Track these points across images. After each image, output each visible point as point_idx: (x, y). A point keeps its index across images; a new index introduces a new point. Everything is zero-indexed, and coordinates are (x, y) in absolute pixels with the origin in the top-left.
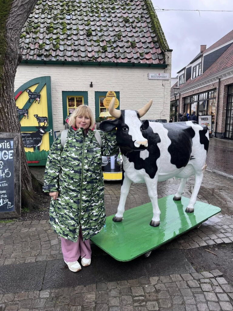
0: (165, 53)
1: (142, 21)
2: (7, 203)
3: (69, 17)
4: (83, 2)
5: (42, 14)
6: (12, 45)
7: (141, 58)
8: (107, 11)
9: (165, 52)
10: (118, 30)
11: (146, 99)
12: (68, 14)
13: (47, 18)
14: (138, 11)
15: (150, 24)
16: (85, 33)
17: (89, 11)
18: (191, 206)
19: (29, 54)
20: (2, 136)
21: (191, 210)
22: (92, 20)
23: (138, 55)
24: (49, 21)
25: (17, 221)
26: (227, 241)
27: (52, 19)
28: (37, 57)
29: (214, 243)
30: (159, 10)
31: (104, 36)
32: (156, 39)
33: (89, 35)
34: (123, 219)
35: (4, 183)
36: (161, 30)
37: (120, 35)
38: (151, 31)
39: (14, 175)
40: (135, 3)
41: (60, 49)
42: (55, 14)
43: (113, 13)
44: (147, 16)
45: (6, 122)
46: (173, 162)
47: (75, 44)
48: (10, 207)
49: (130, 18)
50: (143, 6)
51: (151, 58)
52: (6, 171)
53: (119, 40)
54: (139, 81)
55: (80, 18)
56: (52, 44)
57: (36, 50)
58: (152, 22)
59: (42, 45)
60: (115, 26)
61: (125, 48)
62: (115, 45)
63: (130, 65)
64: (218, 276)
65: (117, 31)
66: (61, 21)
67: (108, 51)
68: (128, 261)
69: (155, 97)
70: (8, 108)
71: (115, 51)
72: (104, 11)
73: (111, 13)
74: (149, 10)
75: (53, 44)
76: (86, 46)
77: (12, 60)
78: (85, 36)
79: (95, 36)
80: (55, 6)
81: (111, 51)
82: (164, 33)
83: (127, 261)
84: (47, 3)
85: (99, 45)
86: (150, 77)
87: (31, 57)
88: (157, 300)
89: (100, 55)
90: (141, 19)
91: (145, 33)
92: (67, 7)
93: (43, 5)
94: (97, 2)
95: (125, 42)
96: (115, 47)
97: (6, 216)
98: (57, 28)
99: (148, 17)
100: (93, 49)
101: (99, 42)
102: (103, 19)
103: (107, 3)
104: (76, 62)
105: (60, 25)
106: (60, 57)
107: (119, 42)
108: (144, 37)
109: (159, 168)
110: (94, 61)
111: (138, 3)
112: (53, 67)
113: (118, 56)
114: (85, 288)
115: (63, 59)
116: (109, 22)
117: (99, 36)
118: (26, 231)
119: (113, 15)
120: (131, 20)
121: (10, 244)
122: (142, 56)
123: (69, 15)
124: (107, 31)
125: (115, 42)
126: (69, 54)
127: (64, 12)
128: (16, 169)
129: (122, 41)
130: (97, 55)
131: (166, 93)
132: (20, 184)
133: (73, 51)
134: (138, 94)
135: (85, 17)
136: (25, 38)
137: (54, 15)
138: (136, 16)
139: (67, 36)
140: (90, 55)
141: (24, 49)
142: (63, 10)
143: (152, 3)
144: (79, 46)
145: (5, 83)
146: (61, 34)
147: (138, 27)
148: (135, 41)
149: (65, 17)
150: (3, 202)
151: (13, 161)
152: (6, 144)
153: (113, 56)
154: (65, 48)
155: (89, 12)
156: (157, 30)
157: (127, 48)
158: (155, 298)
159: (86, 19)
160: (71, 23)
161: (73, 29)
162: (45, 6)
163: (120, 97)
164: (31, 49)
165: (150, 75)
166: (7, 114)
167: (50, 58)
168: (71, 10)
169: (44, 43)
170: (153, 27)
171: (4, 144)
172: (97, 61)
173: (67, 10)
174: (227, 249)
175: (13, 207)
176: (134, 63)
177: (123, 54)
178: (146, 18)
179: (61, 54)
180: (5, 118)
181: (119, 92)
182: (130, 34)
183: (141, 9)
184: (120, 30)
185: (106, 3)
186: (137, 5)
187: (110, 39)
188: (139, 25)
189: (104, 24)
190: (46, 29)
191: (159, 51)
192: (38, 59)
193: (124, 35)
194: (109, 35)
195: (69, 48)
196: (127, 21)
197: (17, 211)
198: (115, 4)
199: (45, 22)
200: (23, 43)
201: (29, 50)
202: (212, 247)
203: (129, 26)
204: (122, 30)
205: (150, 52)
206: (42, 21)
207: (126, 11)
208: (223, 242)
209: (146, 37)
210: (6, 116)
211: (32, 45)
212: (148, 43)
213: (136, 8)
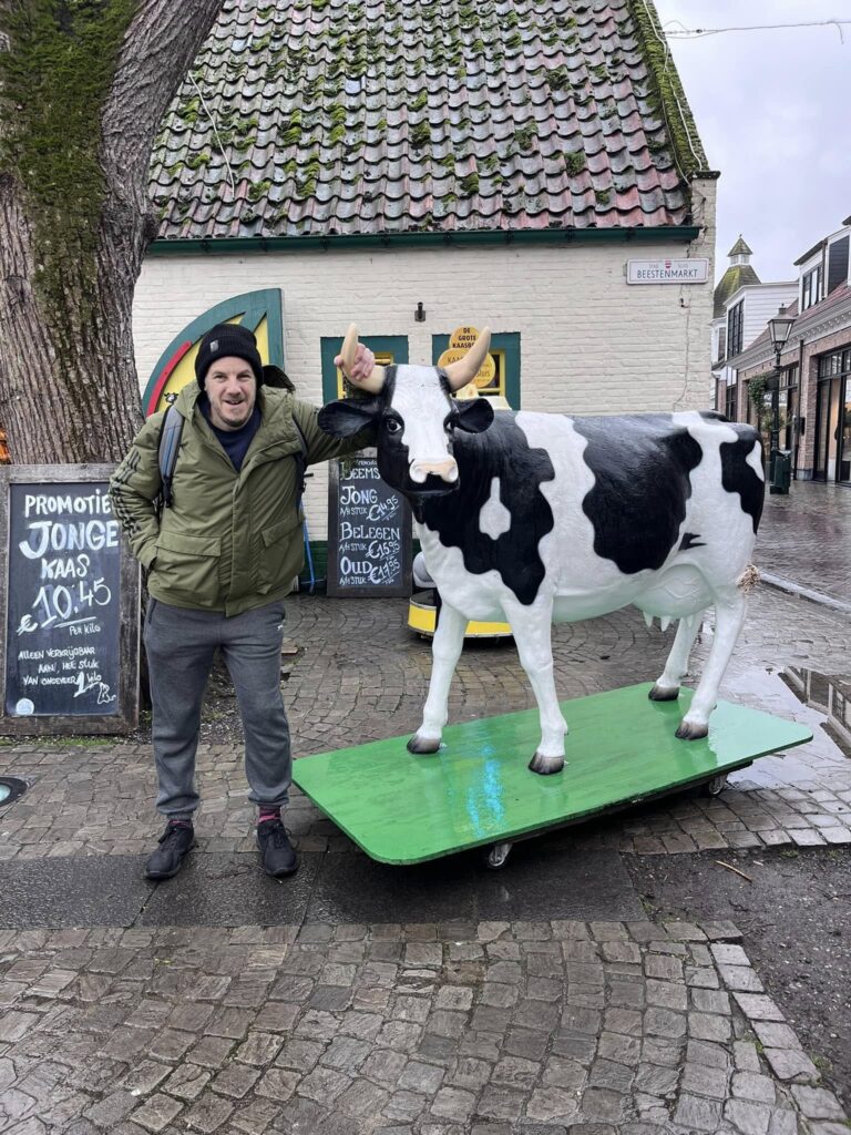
0: (690, 186)
1: (613, 79)
2: (97, 686)
3: (353, 87)
4: (407, 29)
5: (267, 82)
6: (122, 186)
7: (599, 208)
8: (489, 54)
9: (690, 181)
10: (524, 118)
11: (617, 355)
12: (353, 76)
13: (283, 94)
14: (603, 43)
15: (645, 84)
16: (406, 135)
17: (425, 58)
18: (697, 716)
19: (218, 219)
20: (88, 475)
21: (695, 730)
22: (434, 89)
23: (587, 199)
24: (288, 105)
25: (122, 743)
26: (805, 838)
27: (300, 96)
28: (242, 227)
29: (757, 843)
30: (684, 35)
31: (471, 141)
32: (661, 138)
33: (420, 141)
34: (443, 745)
35: (91, 622)
36: (684, 104)
37: (528, 133)
38: (644, 109)
39: (121, 599)
40: (594, 16)
41: (318, 195)
42: (309, 78)
43: (511, 58)
44: (632, 59)
45: (101, 430)
46: (602, 548)
47: (370, 178)
48: (106, 699)
49: (570, 70)
50: (621, 24)
51: (638, 207)
52: (97, 585)
53: (524, 153)
54: (592, 292)
55: (392, 85)
56: (291, 183)
57: (239, 203)
58: (652, 79)
59: (259, 186)
60: (513, 105)
61: (542, 176)
62: (506, 171)
63: (560, 237)
64: (723, 939)
65: (519, 119)
66: (327, 102)
67: (480, 193)
68: (409, 863)
69: (651, 347)
70: (108, 388)
71: (506, 191)
72: (479, 55)
73: (503, 59)
74: (641, 38)
75: (297, 182)
76: (407, 179)
77: (123, 233)
78: (405, 147)
79: (440, 143)
80: (313, 51)
81: (492, 190)
82: (691, 116)
83: (405, 864)
84: (285, 45)
85: (451, 174)
86: (633, 278)
87: (221, 230)
88: (477, 985)
89: (452, 207)
90: (612, 71)
91: (621, 118)
92: (351, 52)
93: (272, 52)
94: (457, 26)
95: (547, 157)
96: (509, 177)
97: (93, 727)
98: (314, 127)
99: (637, 61)
100: (429, 189)
101: (451, 165)
102: (471, 83)
103: (492, 26)
104: (368, 236)
105: (324, 115)
106: (314, 224)
107: (522, 157)
108: (616, 132)
109: (549, 571)
110: (431, 229)
111: (602, 17)
112: (293, 258)
113: (514, 209)
114: (262, 933)
115: (322, 229)
116: (493, 90)
117: (454, 143)
118: (140, 770)
119: (511, 66)
120: (574, 78)
121: (81, 803)
122: (605, 202)
123: (358, 79)
124: (483, 122)
125: (509, 158)
126: (345, 210)
127: (342, 70)
128: (125, 580)
129: (536, 153)
130: (442, 210)
131: (696, 333)
132: (136, 629)
133: (360, 200)
134: (588, 340)
135: (411, 81)
136: (208, 168)
137: (307, 84)
138: (594, 61)
139: (345, 149)
140: (416, 210)
141: (200, 203)
142: (339, 62)
143: (654, 13)
144: (383, 181)
145: (99, 306)
146: (325, 147)
147: (597, 100)
148: (582, 149)
149: (342, 87)
150: (86, 682)
151: (117, 556)
152: (98, 498)
153: (497, 208)
154: (335, 193)
155: (427, 62)
156: (667, 106)
157: (550, 176)
158: (473, 978)
159: (413, 86)
160: (363, 106)
161: (365, 127)
162: (278, 56)
163: (522, 352)
164: (224, 204)
165: (634, 269)
166: (104, 407)
167: (282, 229)
168: (364, 62)
169: (266, 180)
170: (655, 95)
171: (94, 501)
172: (441, 229)
173: (353, 64)
174: (799, 866)
175: (115, 699)
176: (571, 229)
177: (536, 199)
178: (630, 66)
179: (319, 212)
180: (98, 419)
181: (519, 333)
182: (565, 129)
183: (616, 37)
184: (532, 117)
185: (487, 25)
186: (600, 25)
187: (494, 149)
188: (600, 93)
189: (474, 99)
190: (278, 134)
191: (670, 180)
192: (245, 233)
193: (543, 131)
194: (492, 135)
195: (348, 193)
196: (558, 81)
197: (124, 713)
198: (521, 25)
199: (277, 108)
200: (200, 185)
201: (217, 205)
202: (743, 853)
203: (567, 100)
204: (540, 114)
205: (635, 186)
206: (267, 105)
207: (558, 45)
208: (789, 841)
209: (627, 135)
210: (103, 413)
211: (228, 187)
212: (632, 153)
213: (595, 33)
